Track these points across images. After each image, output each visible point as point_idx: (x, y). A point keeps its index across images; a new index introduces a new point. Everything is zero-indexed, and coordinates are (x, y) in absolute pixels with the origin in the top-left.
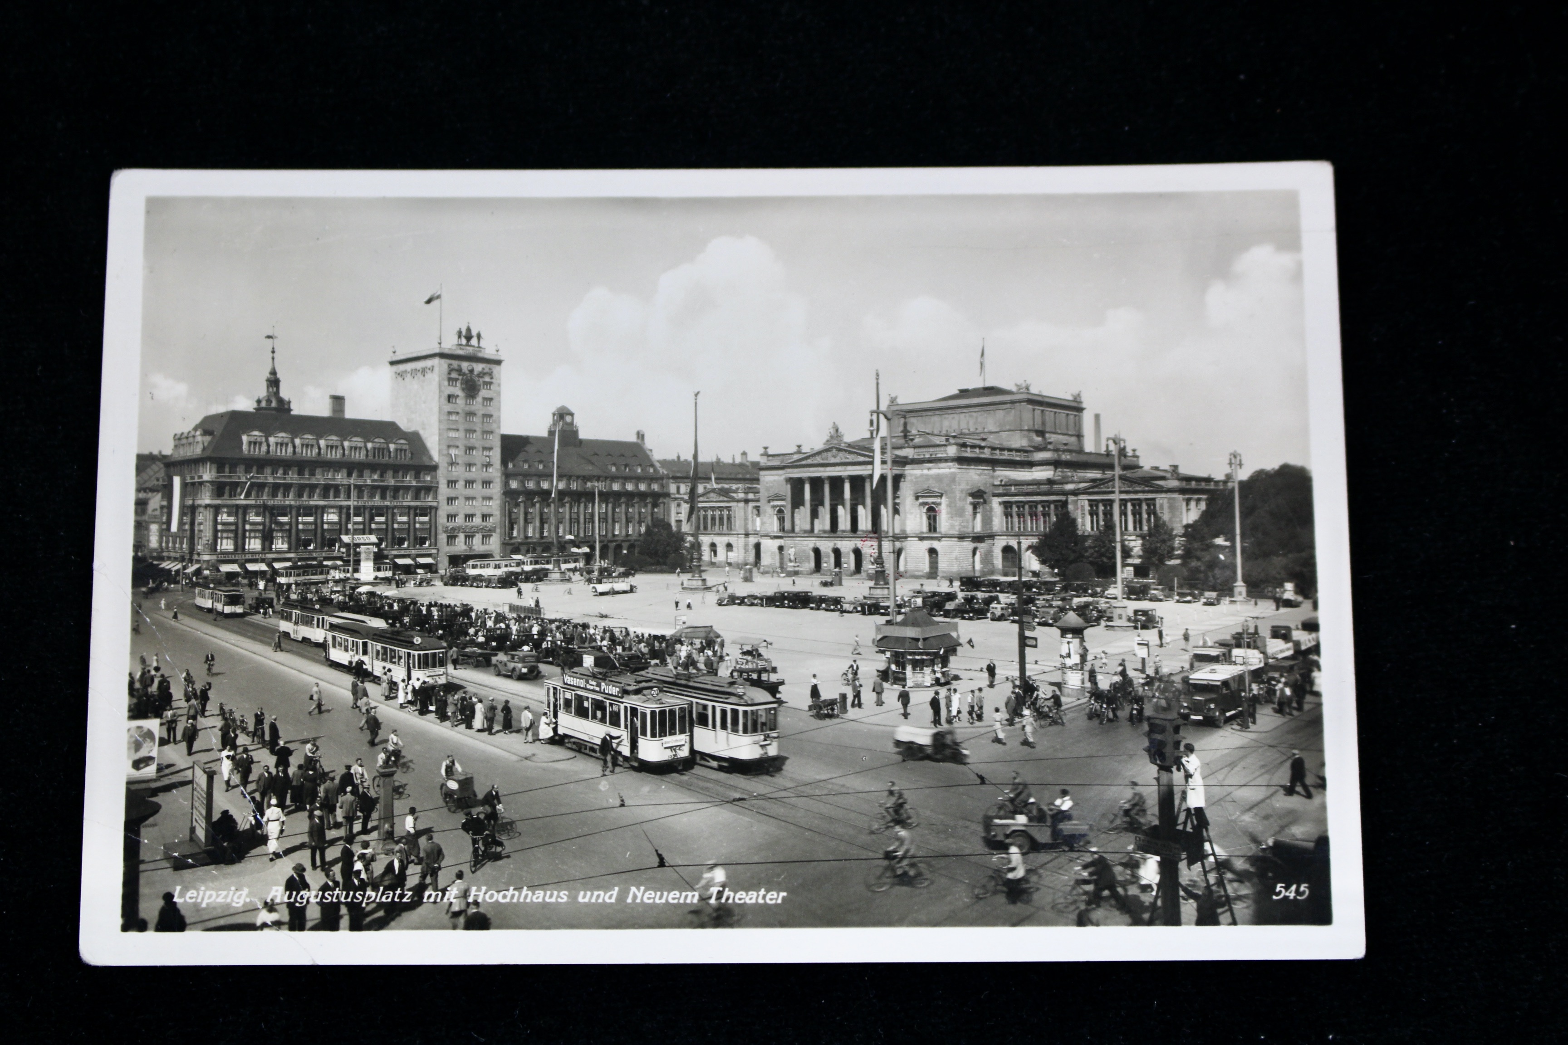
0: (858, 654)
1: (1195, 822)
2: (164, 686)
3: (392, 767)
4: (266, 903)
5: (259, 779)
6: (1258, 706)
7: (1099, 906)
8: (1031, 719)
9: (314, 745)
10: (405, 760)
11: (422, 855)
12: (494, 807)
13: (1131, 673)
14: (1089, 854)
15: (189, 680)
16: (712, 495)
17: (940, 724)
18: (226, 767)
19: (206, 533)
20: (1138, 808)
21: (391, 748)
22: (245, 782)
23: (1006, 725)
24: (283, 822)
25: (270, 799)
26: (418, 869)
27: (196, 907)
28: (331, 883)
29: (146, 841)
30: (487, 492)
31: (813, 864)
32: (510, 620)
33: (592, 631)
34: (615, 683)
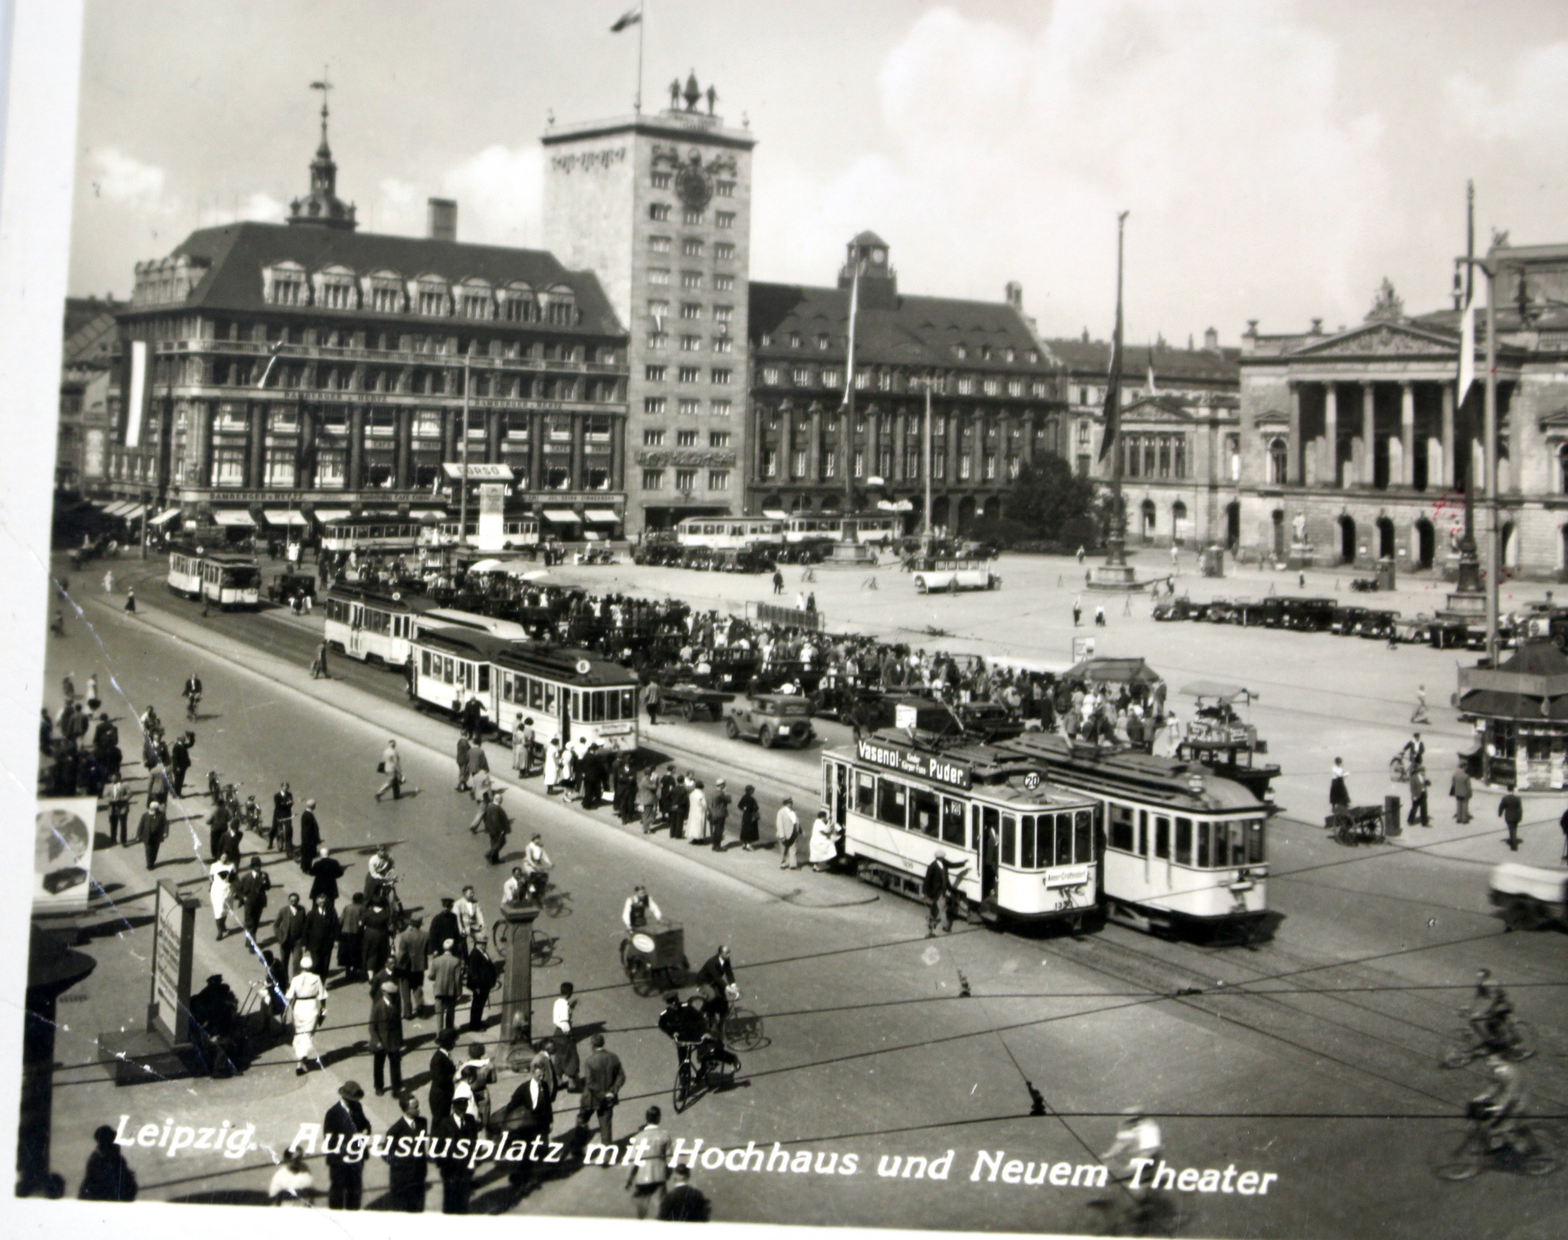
0: (1425, 722)
2: (107, 736)
3: (530, 905)
4: (287, 1155)
5: (281, 918)
9: (385, 858)
10: (555, 893)
11: (582, 1074)
12: (720, 988)
15: (153, 726)
16: (1148, 409)
18: (219, 892)
19: (193, 453)
21: (529, 868)
22: (253, 922)
24: (323, 1002)
25: (300, 957)
26: (575, 1100)
27: (156, 1155)
28: (410, 1122)
29: (66, 1028)
30: (720, 390)
31: (1329, 1122)
32: (758, 634)
33: (914, 660)
34: (956, 761)
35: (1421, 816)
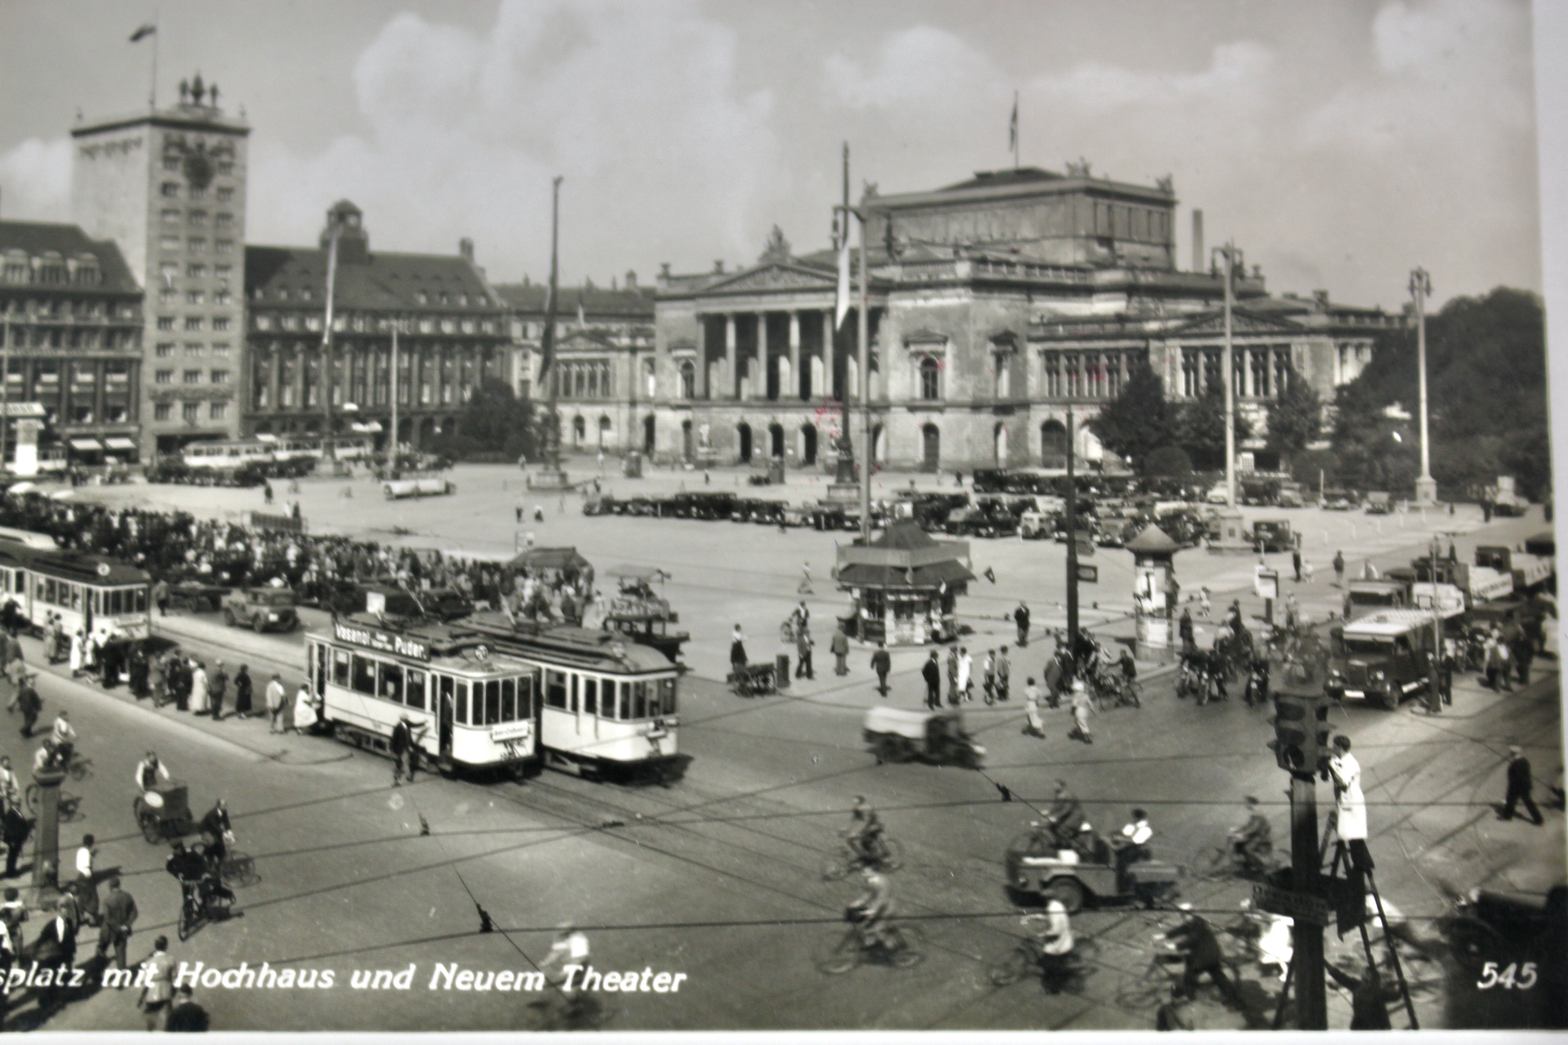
0: (810, 592)
1: (1351, 863)
3: (57, 770)
6: (1454, 676)
7: (1192, 998)
8: (1086, 698)
11: (102, 910)
12: (218, 835)
13: (1248, 623)
14: (1178, 915)
16: (579, 340)
17: (938, 704)
20: (1257, 839)
21: (56, 740)
23: (1044, 706)
31: (729, 929)
32: (251, 537)
33: (382, 555)
34: (416, 638)
35: (806, 671)
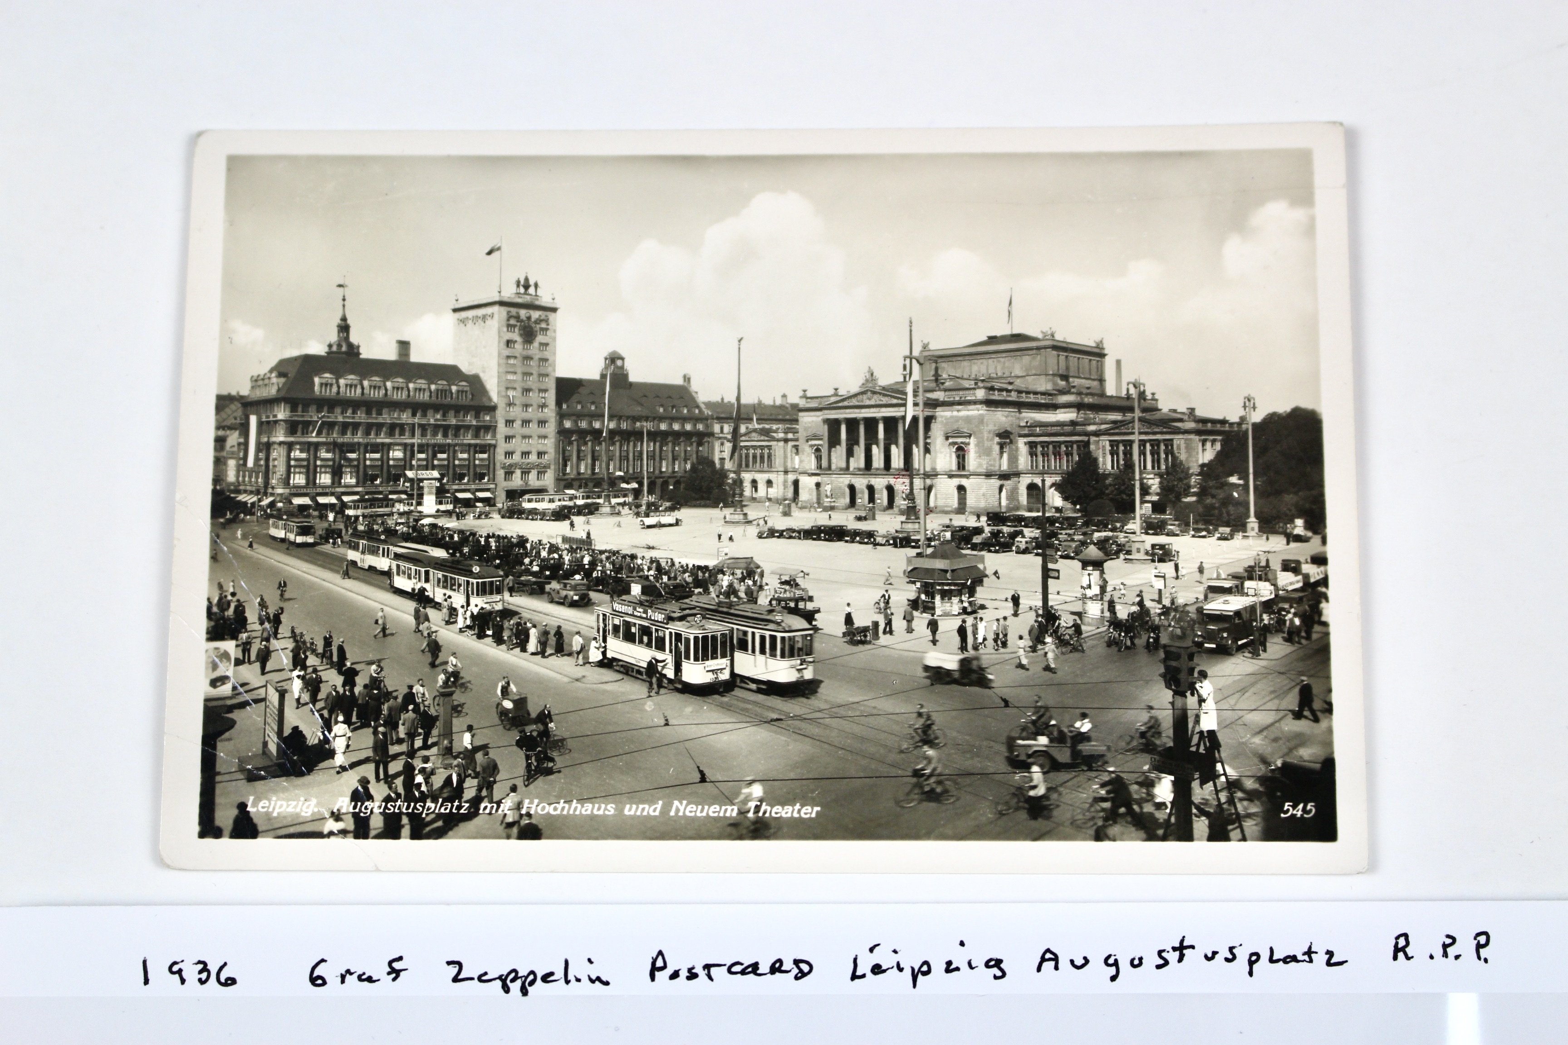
0: (890, 584)
2: (240, 610)
4: (333, 813)
5: (328, 697)
9: (379, 666)
10: (463, 681)
11: (478, 769)
12: (546, 725)
15: (263, 605)
16: (754, 435)
18: (297, 686)
19: (281, 469)
21: (450, 670)
22: (314, 700)
24: (349, 738)
27: (268, 815)
28: (393, 795)
29: (222, 754)
31: (845, 781)
32: (562, 550)
33: (639, 561)
34: (660, 610)
